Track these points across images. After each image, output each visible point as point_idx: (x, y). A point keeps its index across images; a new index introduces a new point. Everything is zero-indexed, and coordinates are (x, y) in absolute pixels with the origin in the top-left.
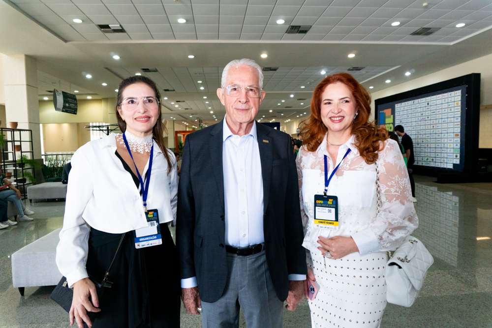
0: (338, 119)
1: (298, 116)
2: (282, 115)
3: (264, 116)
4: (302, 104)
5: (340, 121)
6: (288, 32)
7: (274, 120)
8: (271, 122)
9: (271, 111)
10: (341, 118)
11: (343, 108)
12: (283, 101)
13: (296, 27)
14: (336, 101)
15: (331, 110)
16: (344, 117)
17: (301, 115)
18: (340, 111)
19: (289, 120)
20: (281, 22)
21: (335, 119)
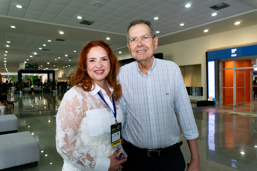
0: (100, 72)
1: (64, 67)
2: (54, 66)
3: (42, 66)
4: (70, 60)
5: (102, 73)
6: (81, 23)
7: (47, 68)
8: (44, 70)
9: (48, 63)
10: (102, 71)
11: (103, 64)
12: (59, 58)
13: (86, 21)
14: (98, 60)
15: (95, 66)
16: (104, 70)
17: (66, 66)
18: (102, 66)
19: (57, 69)
20: (80, 18)
21: (99, 72)
